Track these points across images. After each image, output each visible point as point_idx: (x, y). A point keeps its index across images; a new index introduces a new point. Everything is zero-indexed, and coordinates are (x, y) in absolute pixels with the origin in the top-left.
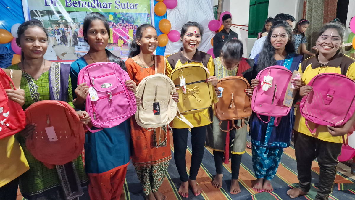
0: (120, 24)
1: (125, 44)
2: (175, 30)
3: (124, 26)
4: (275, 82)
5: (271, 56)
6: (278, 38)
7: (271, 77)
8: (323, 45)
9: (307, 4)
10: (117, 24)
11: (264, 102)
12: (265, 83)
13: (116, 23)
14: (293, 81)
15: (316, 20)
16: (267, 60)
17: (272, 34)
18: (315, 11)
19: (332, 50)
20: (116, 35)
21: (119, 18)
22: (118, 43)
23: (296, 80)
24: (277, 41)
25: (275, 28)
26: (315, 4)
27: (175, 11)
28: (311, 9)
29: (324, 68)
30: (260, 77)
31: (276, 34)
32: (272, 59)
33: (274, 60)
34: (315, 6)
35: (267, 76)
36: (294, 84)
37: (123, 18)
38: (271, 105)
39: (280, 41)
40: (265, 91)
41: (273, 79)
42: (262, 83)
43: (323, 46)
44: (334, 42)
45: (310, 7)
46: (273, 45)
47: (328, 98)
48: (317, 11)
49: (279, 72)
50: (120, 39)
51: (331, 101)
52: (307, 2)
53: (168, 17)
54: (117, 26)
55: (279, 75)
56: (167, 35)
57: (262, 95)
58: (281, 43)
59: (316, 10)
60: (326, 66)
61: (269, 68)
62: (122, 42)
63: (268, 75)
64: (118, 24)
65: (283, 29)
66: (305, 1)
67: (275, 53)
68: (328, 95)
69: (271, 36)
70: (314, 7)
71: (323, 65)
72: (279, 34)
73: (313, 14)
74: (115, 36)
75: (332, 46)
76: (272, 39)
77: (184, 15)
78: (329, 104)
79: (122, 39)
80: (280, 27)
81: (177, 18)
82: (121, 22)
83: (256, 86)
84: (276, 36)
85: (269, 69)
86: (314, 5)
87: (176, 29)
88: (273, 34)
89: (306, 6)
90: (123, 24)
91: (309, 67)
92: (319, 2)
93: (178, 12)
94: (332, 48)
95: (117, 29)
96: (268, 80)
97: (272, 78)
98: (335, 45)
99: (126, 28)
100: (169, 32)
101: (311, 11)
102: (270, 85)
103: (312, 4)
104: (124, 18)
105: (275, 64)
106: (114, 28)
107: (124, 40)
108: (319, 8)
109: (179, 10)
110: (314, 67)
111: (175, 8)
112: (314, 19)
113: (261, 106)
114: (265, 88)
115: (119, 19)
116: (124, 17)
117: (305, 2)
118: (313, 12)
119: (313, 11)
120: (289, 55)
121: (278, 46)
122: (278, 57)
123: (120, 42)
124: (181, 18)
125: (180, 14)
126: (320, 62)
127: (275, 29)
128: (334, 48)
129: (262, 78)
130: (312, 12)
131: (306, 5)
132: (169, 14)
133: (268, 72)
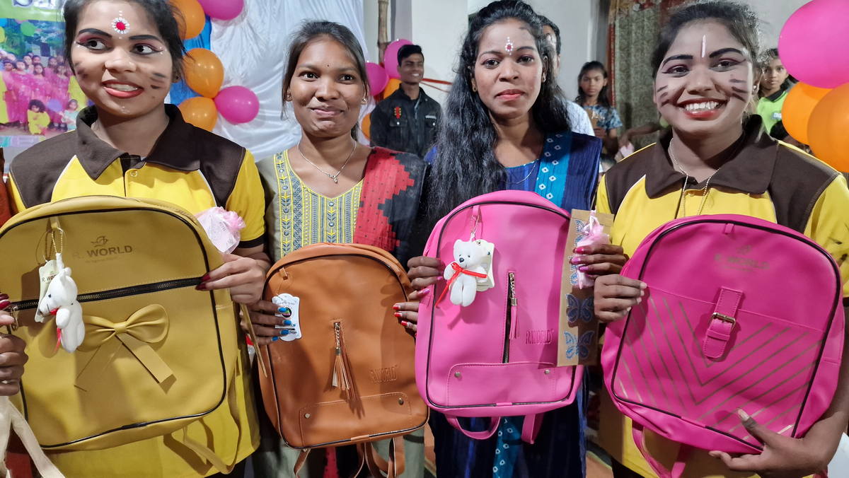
0: (33, 58)
1: (56, 125)
2: (244, 86)
3: (50, 66)
4: (504, 266)
5: (479, 151)
6: (507, 68)
7: (483, 242)
8: (680, 100)
9: (617, 33)
10: (21, 57)
11: (468, 356)
12: (459, 270)
13: (16, 55)
14: (577, 257)
15: (642, 74)
16: (465, 167)
17: (481, 53)
18: (637, 50)
19: (725, 114)
20: (17, 94)
21: (29, 39)
22: (26, 123)
23: (585, 251)
24: (504, 80)
25: (491, 23)
26: (636, 33)
27: (238, 29)
28: (628, 45)
29: (701, 194)
30: (442, 246)
31: (494, 48)
32: (485, 164)
33: (496, 165)
34: (638, 37)
35: (466, 240)
36: (587, 268)
37: (43, 40)
38: (499, 367)
39: (516, 78)
40: (462, 307)
41: (496, 251)
42: (448, 272)
43: (683, 105)
44: (724, 78)
45: (626, 40)
46: (488, 99)
47: (721, 330)
48: (642, 51)
49: (518, 220)
50: (37, 109)
51: (730, 343)
52: (617, 29)
53: (215, 46)
54: (21, 65)
55: (519, 233)
56: (213, 99)
57: (452, 326)
58: (519, 87)
59: (640, 47)
60: (708, 188)
61: (472, 206)
62: (45, 119)
63: (473, 236)
64: (28, 59)
65: (522, 28)
66: (610, 25)
67: (496, 138)
68: (716, 317)
69: (478, 63)
70: (633, 41)
71: (692, 182)
72: (509, 47)
73: (633, 59)
74: (15, 98)
75: (722, 97)
76: (483, 74)
77: (268, 43)
78: (723, 359)
79: (42, 109)
80: (510, 19)
81: (245, 50)
82: (37, 50)
83: (427, 290)
84: (499, 57)
85: (476, 208)
86: (634, 35)
87: (244, 82)
88: (485, 52)
89: (614, 39)
90: (48, 58)
91: (638, 189)
92: (645, 28)
93: (250, 31)
94: (722, 103)
95: (20, 73)
96: (471, 257)
97: (489, 247)
98: (734, 89)
99: (57, 72)
100: (219, 93)
101: (626, 50)
102: (482, 281)
103: (629, 33)
104: (50, 39)
105: (500, 184)
106: (9, 70)
107: (49, 112)
108: (648, 42)
109: (253, 25)
110: (655, 192)
111: (238, 17)
112: (637, 73)
113: (459, 378)
114: (462, 292)
115: (30, 42)
116: (50, 35)
117: (612, 26)
118: (633, 54)
119: (633, 50)
120: (549, 140)
121: (508, 104)
122: (511, 155)
123: (35, 119)
124: (260, 50)
125: (256, 36)
126: (679, 167)
127: (490, 28)
128: (732, 103)
129: (450, 247)
130: (629, 55)
131: (614, 35)
132: (221, 34)
133: (472, 223)
